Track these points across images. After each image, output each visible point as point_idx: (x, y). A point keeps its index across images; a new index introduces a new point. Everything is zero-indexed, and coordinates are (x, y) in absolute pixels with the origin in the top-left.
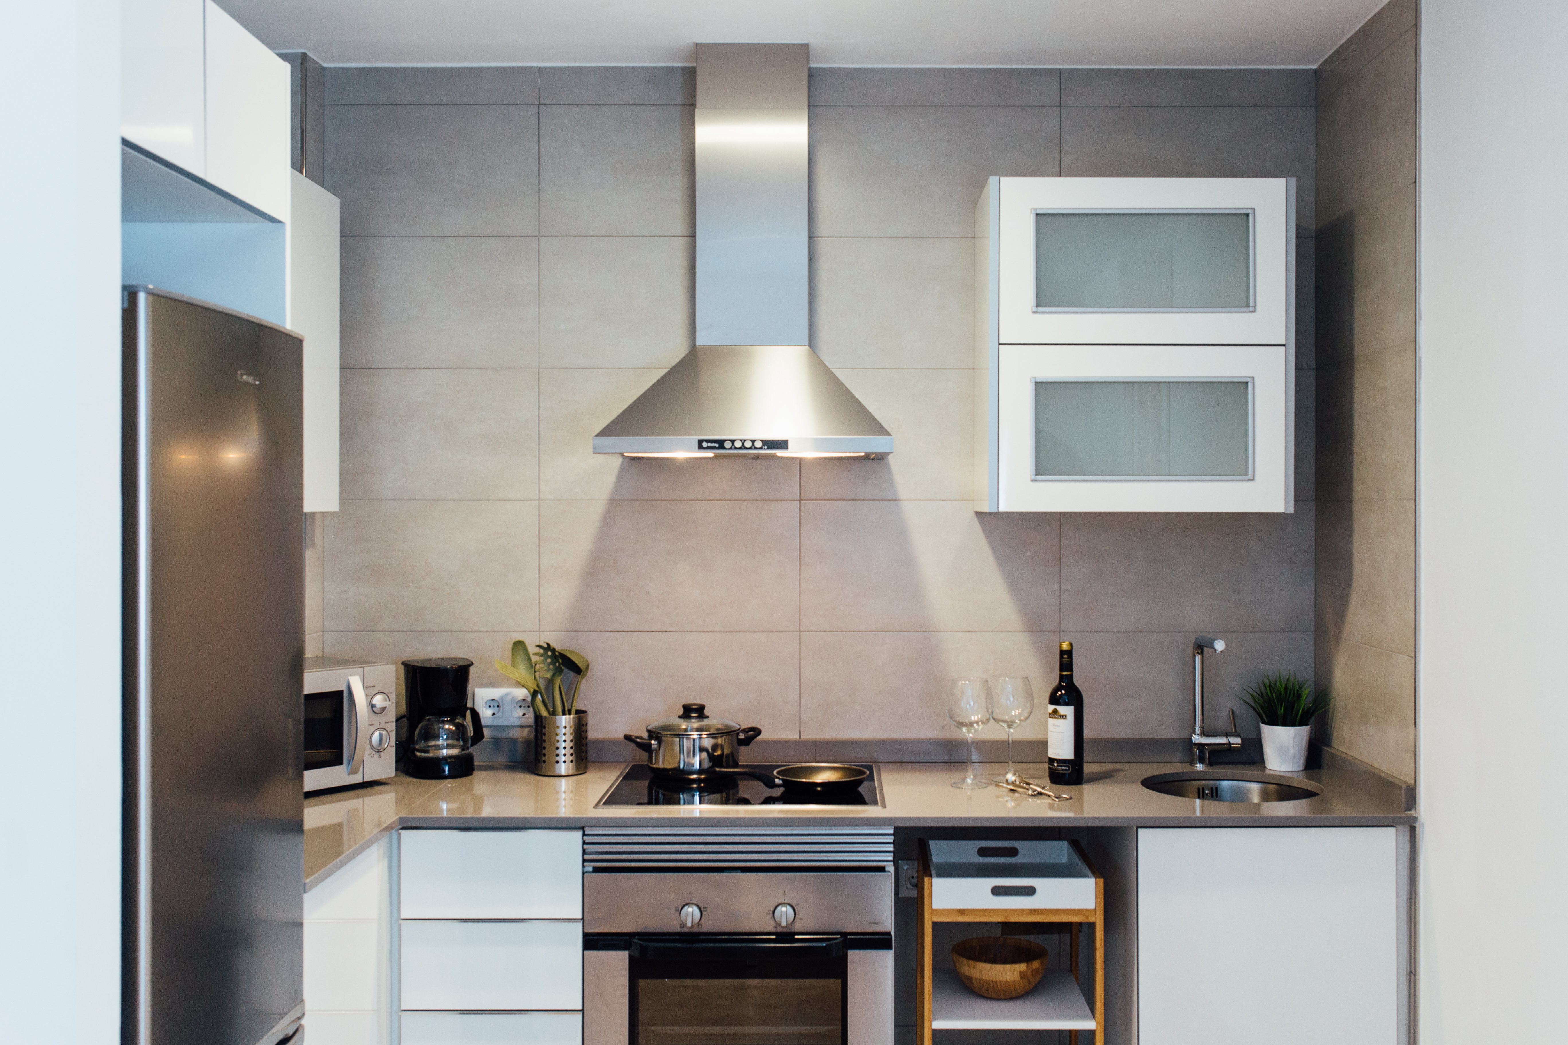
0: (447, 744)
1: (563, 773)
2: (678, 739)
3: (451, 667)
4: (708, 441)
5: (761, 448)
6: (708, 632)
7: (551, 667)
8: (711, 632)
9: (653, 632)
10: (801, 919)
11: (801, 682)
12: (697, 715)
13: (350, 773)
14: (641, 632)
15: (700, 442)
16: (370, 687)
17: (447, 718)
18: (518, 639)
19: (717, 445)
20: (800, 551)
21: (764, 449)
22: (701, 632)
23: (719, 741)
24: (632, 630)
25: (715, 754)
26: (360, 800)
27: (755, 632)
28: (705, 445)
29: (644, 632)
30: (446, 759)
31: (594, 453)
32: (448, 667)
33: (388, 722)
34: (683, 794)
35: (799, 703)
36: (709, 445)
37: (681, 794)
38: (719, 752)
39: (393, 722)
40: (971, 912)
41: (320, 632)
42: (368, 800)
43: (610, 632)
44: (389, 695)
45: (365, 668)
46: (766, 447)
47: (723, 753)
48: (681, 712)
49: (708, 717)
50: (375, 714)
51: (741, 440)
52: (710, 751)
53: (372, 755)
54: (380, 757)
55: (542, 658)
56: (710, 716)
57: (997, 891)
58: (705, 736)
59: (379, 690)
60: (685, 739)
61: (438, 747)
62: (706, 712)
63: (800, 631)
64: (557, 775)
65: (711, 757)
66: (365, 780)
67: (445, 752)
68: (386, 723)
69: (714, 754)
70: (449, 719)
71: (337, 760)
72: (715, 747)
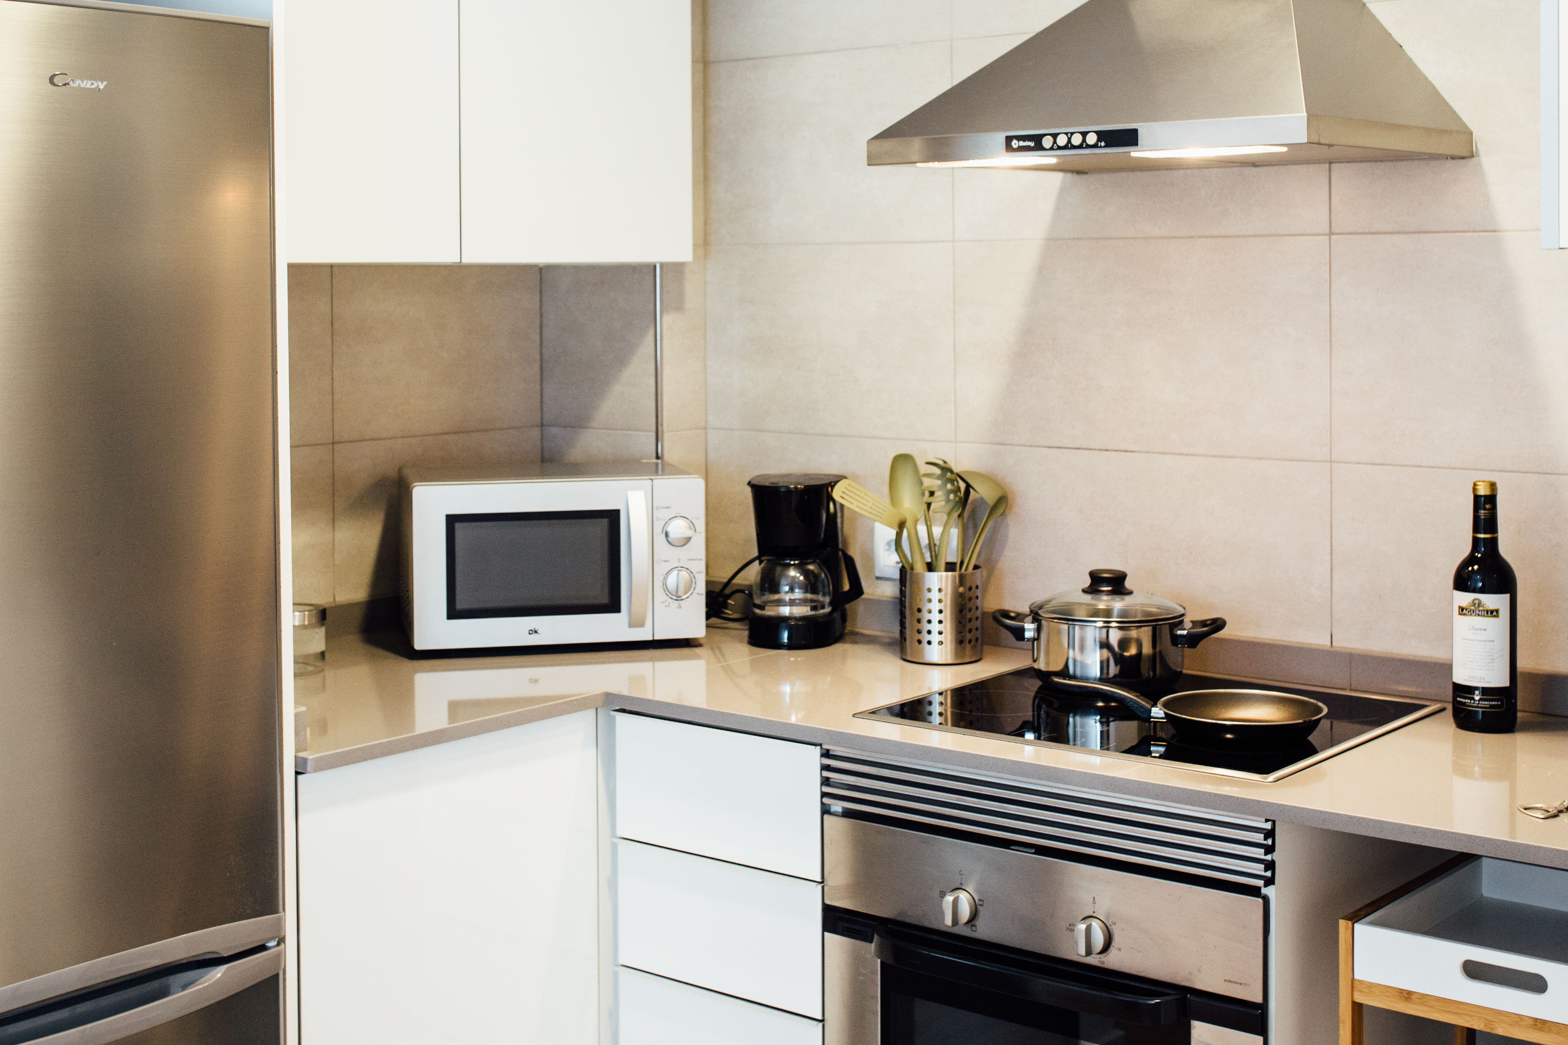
0: (790, 599)
1: (935, 660)
2: (1066, 627)
3: (796, 488)
4: (1020, 138)
5: (1095, 146)
6: (1187, 455)
7: (952, 496)
8: (1192, 455)
9: (1107, 450)
10: (1120, 949)
11: (1333, 548)
12: (1110, 588)
13: (631, 625)
14: (1090, 449)
15: (1009, 139)
16: (662, 508)
17: (794, 560)
18: (903, 451)
19: (1032, 144)
20: (1330, 323)
21: (1101, 147)
22: (1177, 454)
23: (1134, 633)
24: (1078, 446)
25: (1126, 654)
26: (649, 665)
27: (1259, 459)
28: (1015, 144)
29: (1095, 450)
30: (785, 619)
31: (869, 165)
32: (792, 486)
33: (693, 560)
34: (1074, 717)
35: (1329, 585)
36: (1022, 143)
37: (1071, 715)
38: (1133, 651)
39: (701, 560)
40: (1424, 998)
41: (700, 429)
42: (660, 665)
43: (1049, 447)
44: (693, 521)
45: (654, 481)
46: (1103, 144)
47: (1139, 654)
48: (1087, 581)
49: (1130, 593)
50: (674, 548)
51: (1066, 134)
52: (1116, 649)
53: (667, 603)
54: (680, 607)
55: (939, 482)
56: (1134, 592)
57: (1473, 970)
58: (1114, 624)
59: (678, 514)
60: (1077, 628)
61: (780, 603)
62: (1128, 584)
63: (1331, 462)
64: (927, 662)
65: (1120, 659)
66: (656, 638)
67: (785, 611)
68: (689, 560)
69: (1123, 656)
70: (796, 562)
71: (613, 606)
72: (1124, 643)
